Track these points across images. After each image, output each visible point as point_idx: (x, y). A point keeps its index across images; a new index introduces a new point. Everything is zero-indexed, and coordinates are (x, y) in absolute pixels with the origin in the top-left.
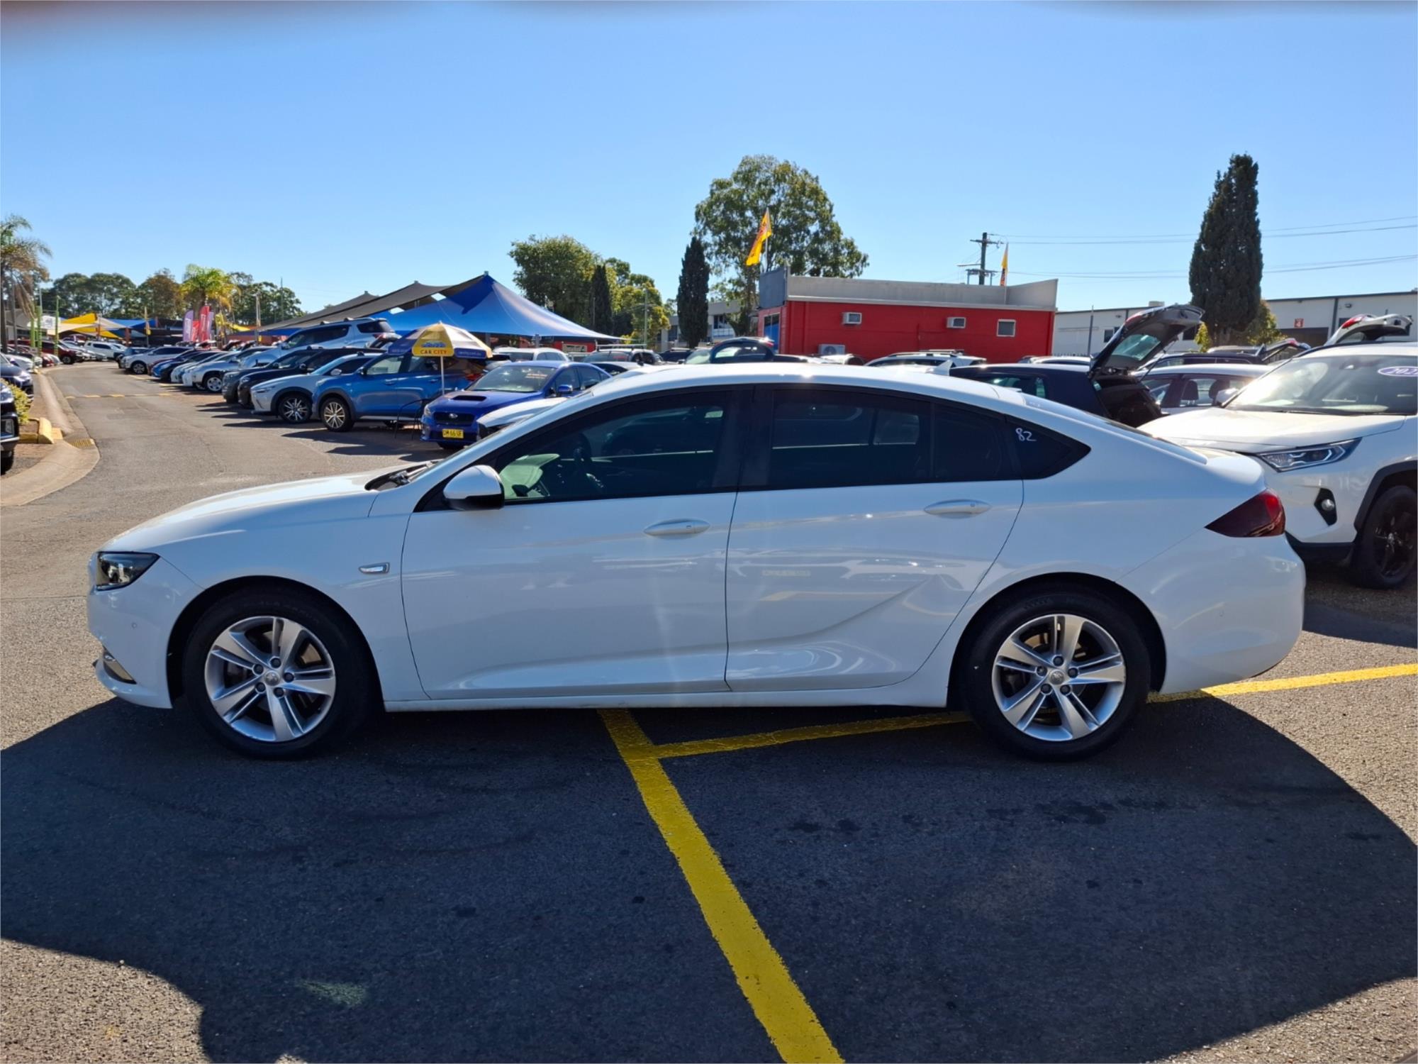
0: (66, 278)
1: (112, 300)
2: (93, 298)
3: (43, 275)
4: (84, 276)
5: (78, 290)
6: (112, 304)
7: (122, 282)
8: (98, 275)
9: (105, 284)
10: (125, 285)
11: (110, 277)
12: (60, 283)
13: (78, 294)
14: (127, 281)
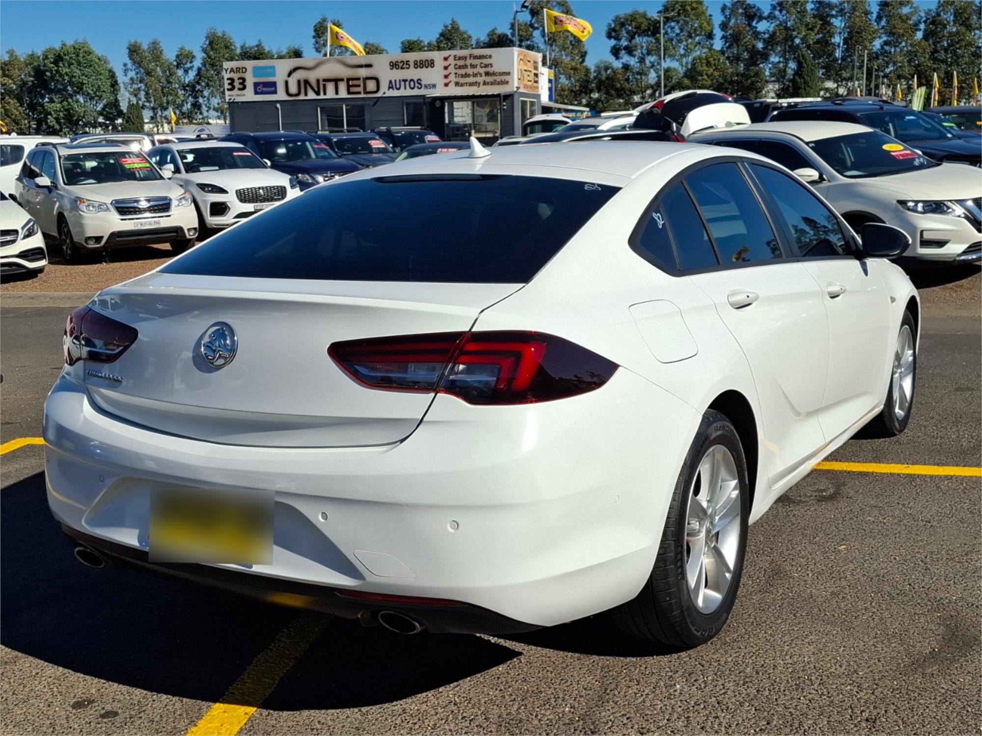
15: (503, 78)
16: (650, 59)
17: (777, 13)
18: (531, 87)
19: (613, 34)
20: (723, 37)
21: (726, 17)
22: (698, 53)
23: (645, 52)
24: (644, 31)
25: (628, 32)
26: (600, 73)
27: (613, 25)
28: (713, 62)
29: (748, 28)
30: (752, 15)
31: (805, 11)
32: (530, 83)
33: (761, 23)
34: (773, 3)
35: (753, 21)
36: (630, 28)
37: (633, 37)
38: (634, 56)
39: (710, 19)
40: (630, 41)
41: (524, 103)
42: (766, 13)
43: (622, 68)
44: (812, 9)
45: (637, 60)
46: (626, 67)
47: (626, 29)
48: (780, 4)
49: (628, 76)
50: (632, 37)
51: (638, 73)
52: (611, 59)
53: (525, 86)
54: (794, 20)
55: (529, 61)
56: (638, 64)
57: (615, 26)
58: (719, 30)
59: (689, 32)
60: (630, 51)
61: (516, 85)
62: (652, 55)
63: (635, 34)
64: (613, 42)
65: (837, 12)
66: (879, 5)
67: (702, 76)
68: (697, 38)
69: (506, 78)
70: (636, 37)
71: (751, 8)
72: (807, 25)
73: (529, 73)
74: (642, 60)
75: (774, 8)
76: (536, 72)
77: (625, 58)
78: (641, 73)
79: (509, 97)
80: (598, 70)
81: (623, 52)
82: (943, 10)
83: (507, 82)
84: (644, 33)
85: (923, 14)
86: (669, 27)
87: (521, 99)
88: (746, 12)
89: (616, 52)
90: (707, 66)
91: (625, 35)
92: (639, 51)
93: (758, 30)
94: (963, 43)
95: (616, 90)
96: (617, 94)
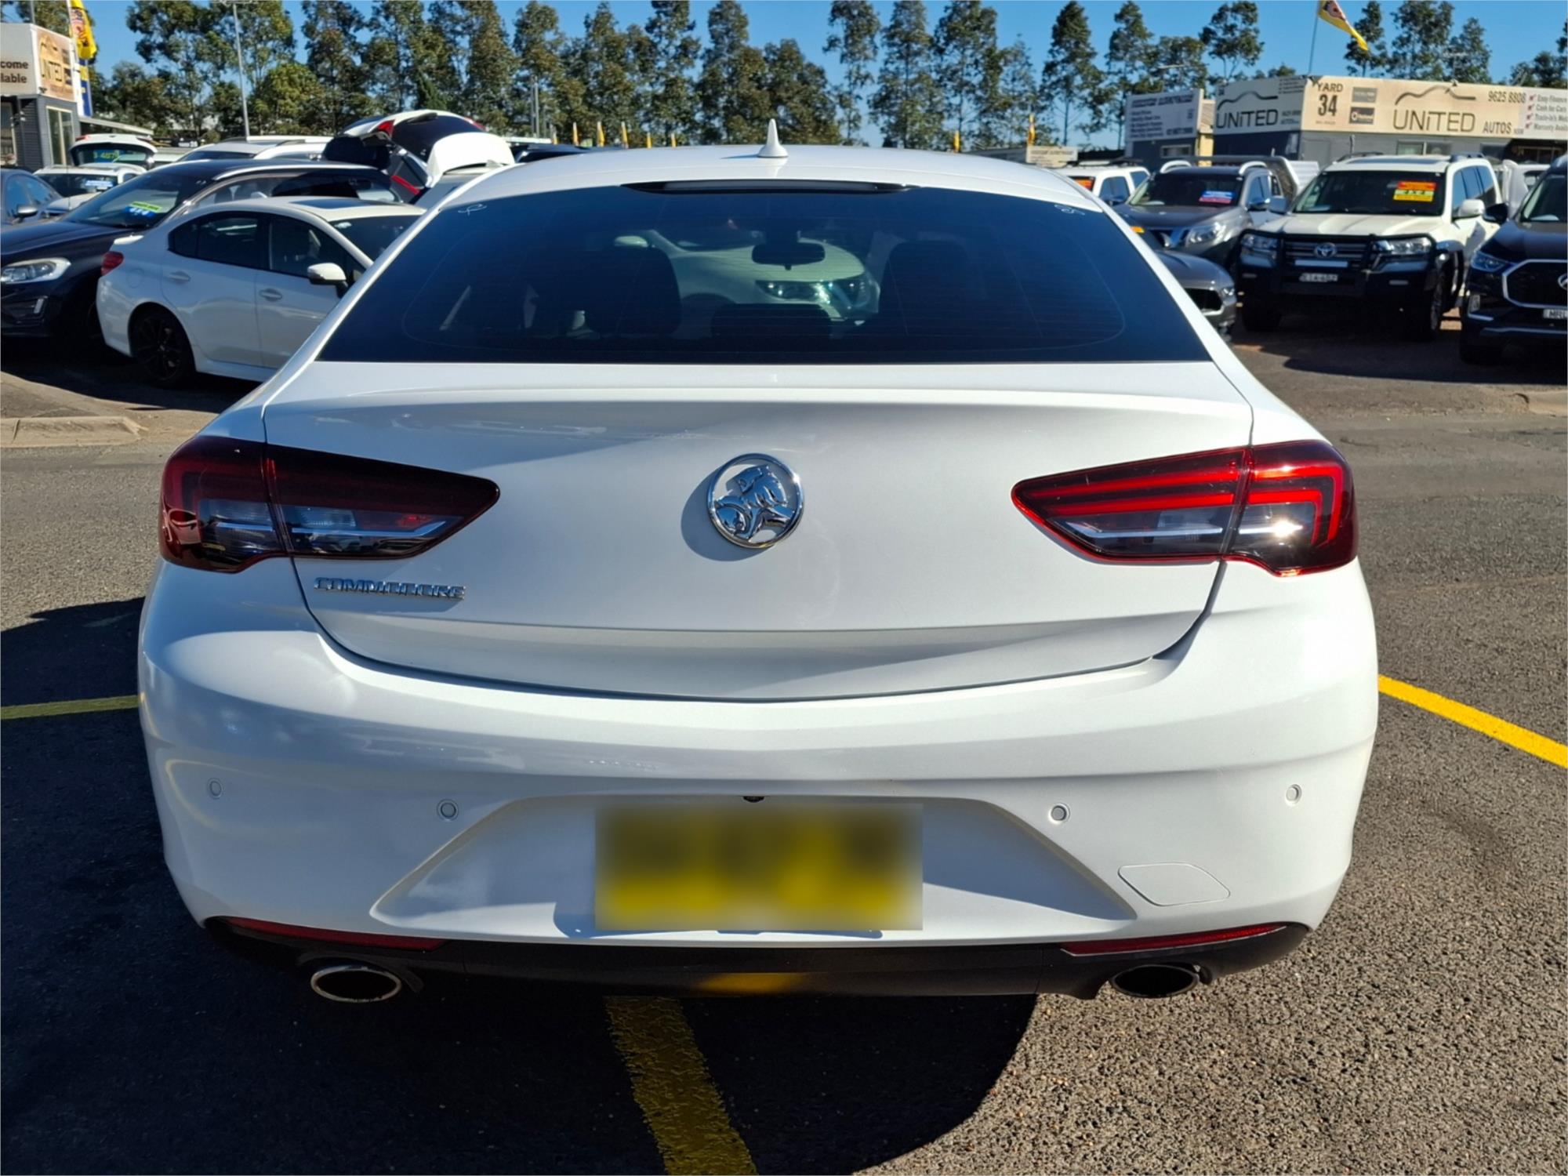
15: (15, 71)
16: (202, 67)
17: (382, 20)
18: (62, 90)
19: (139, 24)
20: (308, 46)
21: (310, 17)
22: (274, 65)
23: (193, 55)
24: (189, 24)
25: (162, 23)
26: (123, 80)
27: (137, 11)
28: (298, 81)
29: (342, 36)
30: (347, 19)
31: (420, 21)
32: (60, 84)
33: (360, 31)
34: (375, 4)
35: (349, 27)
36: (165, 18)
37: (171, 32)
38: (176, 60)
39: (287, 18)
40: (167, 37)
41: (53, 114)
42: (367, 18)
43: (159, 76)
44: (430, 20)
45: (181, 67)
46: (165, 76)
47: (159, 18)
48: (386, 8)
49: (170, 90)
50: (169, 31)
51: (185, 86)
52: (139, 61)
53: (54, 88)
54: (407, 33)
55: (55, 49)
56: (183, 73)
57: (142, 12)
58: (302, 35)
59: (257, 32)
60: (168, 51)
61: (39, 83)
62: (204, 61)
63: (174, 27)
64: (139, 36)
65: (464, 28)
66: (516, 25)
67: (284, 98)
68: (270, 44)
69: (22, 72)
70: (176, 31)
71: (346, 8)
72: (425, 42)
73: (56, 67)
74: (188, 68)
75: (378, 12)
76: (67, 67)
77: (162, 62)
78: (190, 87)
79: (29, 102)
80: (120, 75)
81: (157, 52)
82: (594, 41)
83: (23, 80)
84: (189, 27)
85: (570, 44)
86: (226, 22)
87: (48, 107)
88: (338, 13)
89: (145, 50)
90: (290, 84)
91: (158, 26)
92: (183, 53)
93: (358, 40)
94: (621, 88)
95: (152, 108)
96: (155, 116)
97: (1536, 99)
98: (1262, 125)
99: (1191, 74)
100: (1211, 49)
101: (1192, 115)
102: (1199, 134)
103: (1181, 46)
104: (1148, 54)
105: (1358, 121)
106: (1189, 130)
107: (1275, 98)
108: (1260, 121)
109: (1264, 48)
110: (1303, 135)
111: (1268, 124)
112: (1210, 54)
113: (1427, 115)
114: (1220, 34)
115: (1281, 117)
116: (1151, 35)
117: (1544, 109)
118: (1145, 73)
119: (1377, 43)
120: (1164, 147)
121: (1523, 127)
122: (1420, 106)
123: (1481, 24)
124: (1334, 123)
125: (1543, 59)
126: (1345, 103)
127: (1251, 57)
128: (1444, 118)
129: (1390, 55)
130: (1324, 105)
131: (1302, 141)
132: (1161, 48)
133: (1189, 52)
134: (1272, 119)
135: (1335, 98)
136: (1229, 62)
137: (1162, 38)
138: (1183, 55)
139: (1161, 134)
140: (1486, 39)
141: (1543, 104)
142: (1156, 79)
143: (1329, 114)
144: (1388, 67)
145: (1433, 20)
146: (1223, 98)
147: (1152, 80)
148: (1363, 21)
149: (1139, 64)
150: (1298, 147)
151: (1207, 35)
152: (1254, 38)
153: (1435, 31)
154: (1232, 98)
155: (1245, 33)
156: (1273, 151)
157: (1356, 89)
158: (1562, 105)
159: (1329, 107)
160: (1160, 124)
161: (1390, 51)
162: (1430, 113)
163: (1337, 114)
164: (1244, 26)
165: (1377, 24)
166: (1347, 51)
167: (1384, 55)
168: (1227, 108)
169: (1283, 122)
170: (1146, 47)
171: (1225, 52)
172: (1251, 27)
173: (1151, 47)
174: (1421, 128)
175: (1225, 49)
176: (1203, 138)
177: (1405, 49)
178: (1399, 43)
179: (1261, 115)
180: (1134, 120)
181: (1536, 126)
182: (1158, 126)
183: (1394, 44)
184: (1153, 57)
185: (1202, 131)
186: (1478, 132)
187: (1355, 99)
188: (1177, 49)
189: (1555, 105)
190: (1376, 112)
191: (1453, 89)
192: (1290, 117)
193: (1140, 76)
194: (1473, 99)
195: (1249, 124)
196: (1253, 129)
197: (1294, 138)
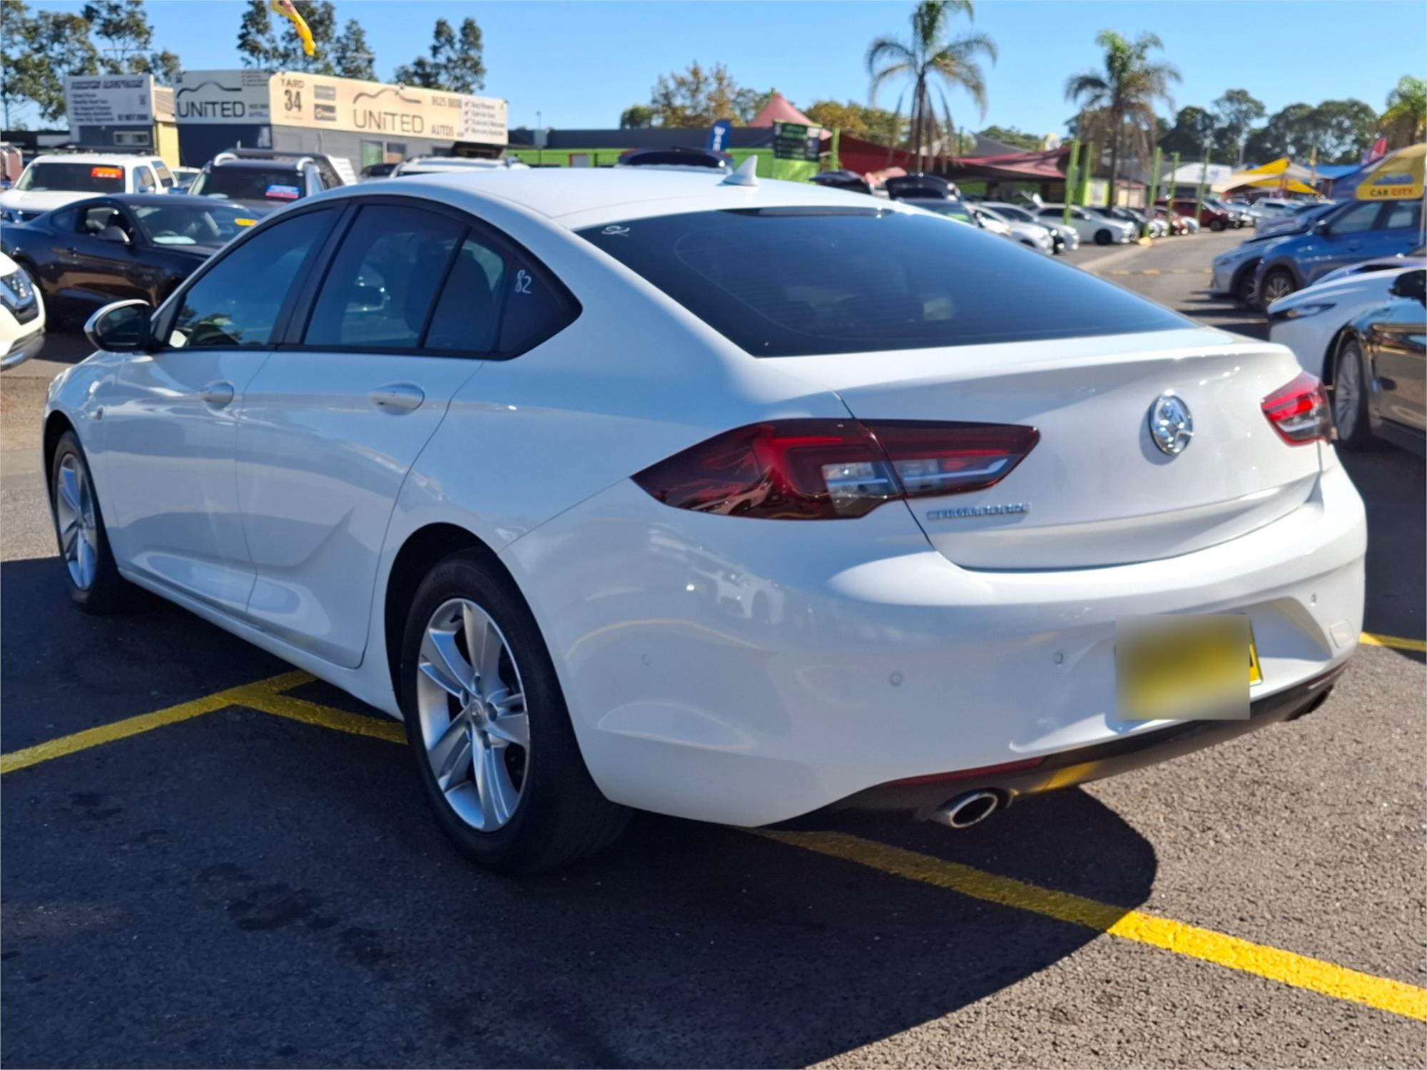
0: (1287, 110)
1: (1340, 138)
2: (1316, 138)
3: (1259, 110)
4: (1309, 107)
5: (1297, 127)
6: (1339, 144)
7: (1357, 111)
8: (1327, 104)
9: (1335, 116)
10: (1362, 116)
11: (1341, 104)
12: (1278, 117)
13: (1297, 132)
14: (1365, 110)
97: (470, 105)
98: (228, 116)
99: (80, 54)
100: (97, 28)
101: (144, 100)
102: (156, 122)
103: (66, 22)
104: (27, 29)
105: (323, 118)
106: (144, 117)
107: (239, 90)
108: (226, 113)
109: (154, 31)
110: (274, 129)
111: (235, 115)
112: (98, 33)
113: (383, 116)
114: (104, 13)
115: (248, 110)
116: (27, 8)
117: (477, 114)
118: (27, 49)
119: (267, 36)
120: (116, 133)
121: (462, 130)
122: (377, 106)
123: (362, 26)
124: (300, 119)
125: (420, 63)
126: (308, 99)
127: (142, 40)
128: (397, 119)
129: (281, 49)
130: (290, 99)
131: (274, 135)
132: (40, 22)
133: (75, 29)
134: (239, 109)
135: (298, 94)
136: (119, 44)
137: (41, 12)
138: (68, 32)
139: (112, 119)
140: (367, 39)
141: (476, 110)
142: (41, 55)
143: (295, 109)
144: (281, 61)
145: (317, 17)
146: (180, 86)
147: (37, 57)
148: (250, 14)
149: (18, 38)
150: (271, 140)
151: (90, 14)
152: (142, 21)
153: (320, 29)
154: (194, 87)
155: (132, 15)
156: (239, 144)
157: (317, 87)
158: (491, 112)
159: (294, 103)
160: (109, 108)
161: (281, 45)
162: (386, 113)
163: (303, 109)
164: (129, 8)
165: (265, 17)
166: (239, 42)
167: (275, 49)
168: (186, 97)
169: (251, 115)
170: (24, 21)
171: (113, 33)
172: (138, 9)
173: (29, 21)
174: (379, 127)
175: (112, 29)
176: (160, 126)
177: (294, 45)
178: (288, 38)
179: (225, 106)
180: (76, 102)
181: (474, 131)
182: (106, 111)
183: (283, 38)
184: (32, 32)
185: (159, 119)
186: (427, 134)
187: (317, 96)
188: (60, 27)
189: (486, 111)
190: (338, 110)
191: (401, 92)
192: (259, 110)
193: (22, 52)
194: (418, 102)
195: (214, 114)
196: (219, 120)
197: (265, 131)
